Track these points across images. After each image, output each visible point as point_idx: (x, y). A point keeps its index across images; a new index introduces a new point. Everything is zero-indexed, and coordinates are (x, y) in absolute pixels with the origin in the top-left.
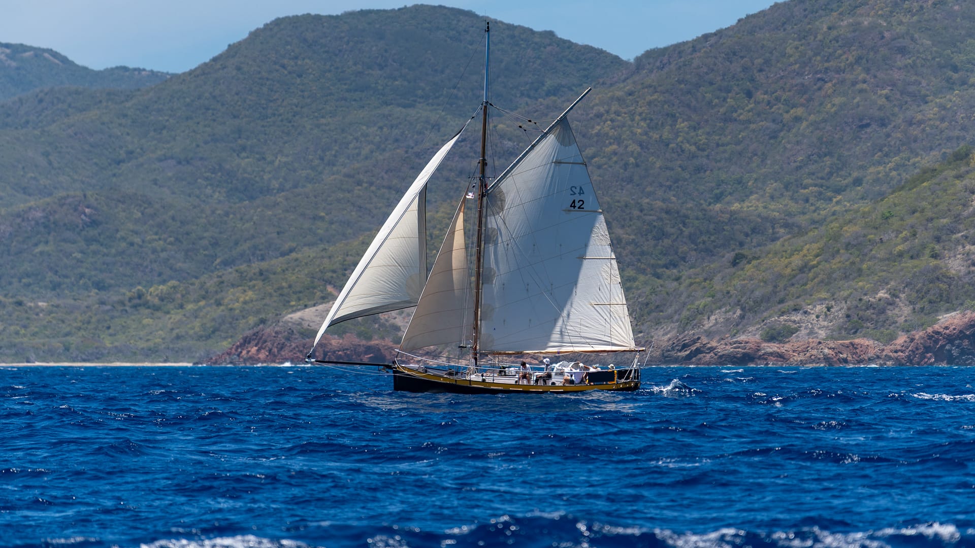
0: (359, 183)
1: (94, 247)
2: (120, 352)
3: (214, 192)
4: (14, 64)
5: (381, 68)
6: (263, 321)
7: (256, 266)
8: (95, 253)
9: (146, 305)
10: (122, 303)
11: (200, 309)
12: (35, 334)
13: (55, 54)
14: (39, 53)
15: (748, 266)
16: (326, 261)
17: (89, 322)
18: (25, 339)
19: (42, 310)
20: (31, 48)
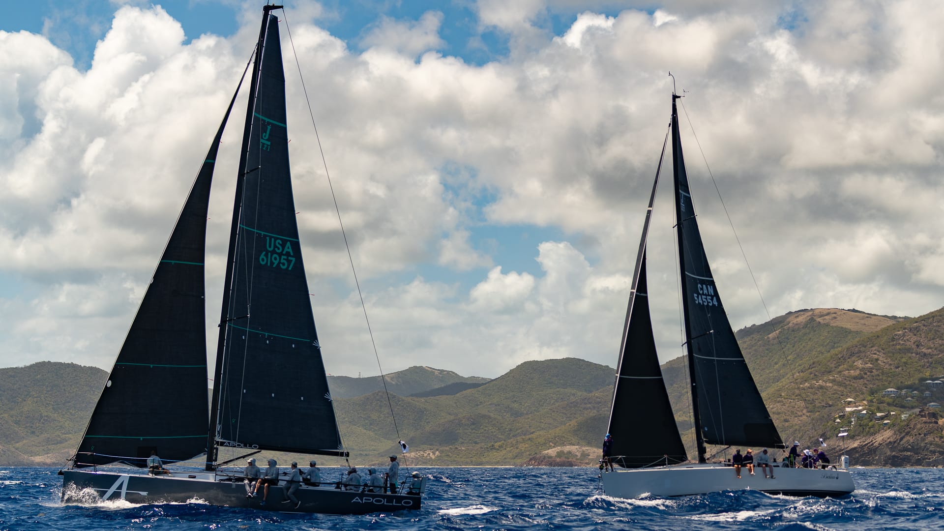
0: (554, 412)
1: (473, 431)
2: (488, 463)
3: (507, 414)
4: (441, 376)
5: (557, 377)
6: (536, 453)
7: (528, 437)
8: (474, 433)
9: (495, 449)
10: (487, 448)
11: (511, 450)
12: (461, 458)
13: (453, 373)
14: (448, 372)
15: (684, 437)
16: (549, 436)
17: (477, 454)
18: (459, 459)
19: (463, 450)
20: (446, 371)
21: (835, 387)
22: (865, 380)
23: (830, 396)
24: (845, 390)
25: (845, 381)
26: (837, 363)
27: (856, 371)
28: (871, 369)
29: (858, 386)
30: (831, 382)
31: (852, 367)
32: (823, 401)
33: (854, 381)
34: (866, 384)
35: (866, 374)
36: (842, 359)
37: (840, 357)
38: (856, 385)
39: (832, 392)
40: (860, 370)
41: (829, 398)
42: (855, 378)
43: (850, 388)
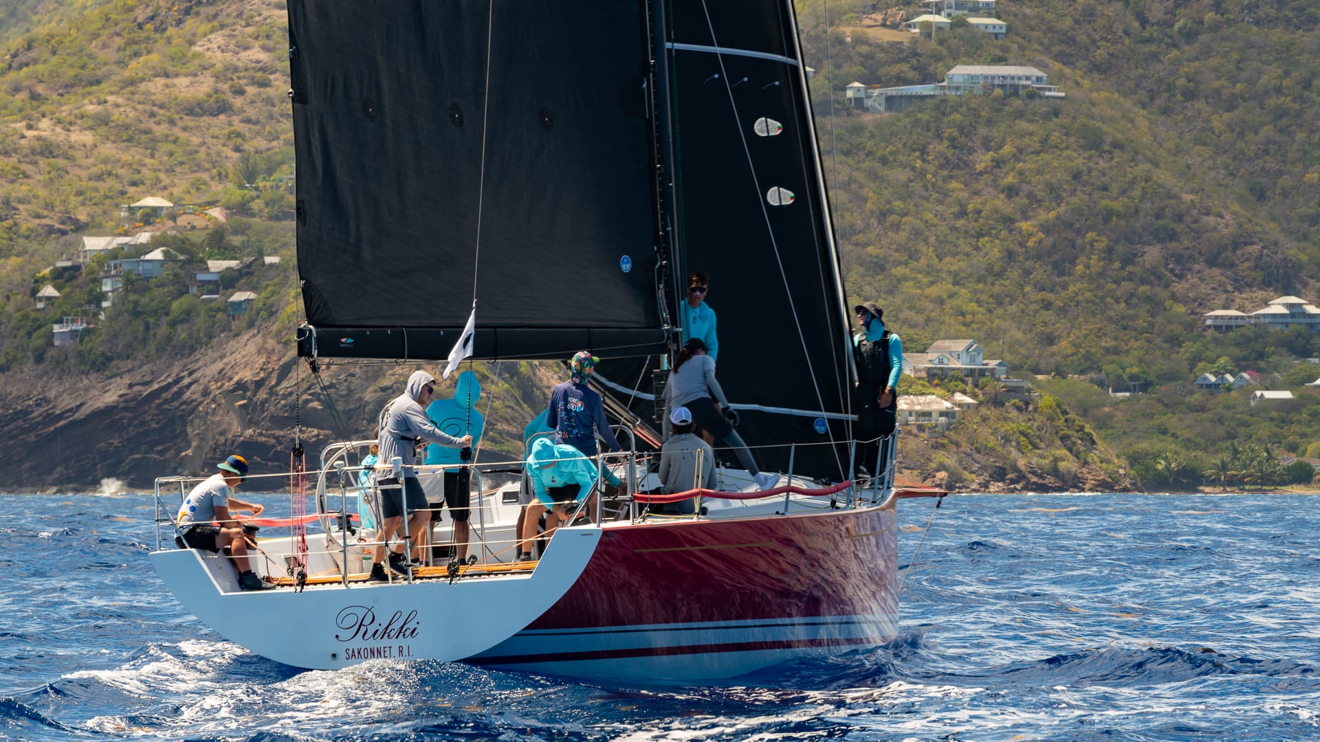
21: (107, 149)
22: (236, 120)
23: (83, 184)
24: (148, 161)
25: (150, 124)
26: (128, 44)
27: (201, 78)
28: (263, 69)
29: (203, 144)
30: (91, 128)
31: (180, 62)
32: (49, 206)
33: (189, 121)
34: (239, 135)
35: (240, 92)
36: (148, 26)
37: (140, 19)
38: (196, 140)
39: (94, 170)
40: (217, 77)
41: (80, 193)
42: (195, 109)
43: (171, 154)
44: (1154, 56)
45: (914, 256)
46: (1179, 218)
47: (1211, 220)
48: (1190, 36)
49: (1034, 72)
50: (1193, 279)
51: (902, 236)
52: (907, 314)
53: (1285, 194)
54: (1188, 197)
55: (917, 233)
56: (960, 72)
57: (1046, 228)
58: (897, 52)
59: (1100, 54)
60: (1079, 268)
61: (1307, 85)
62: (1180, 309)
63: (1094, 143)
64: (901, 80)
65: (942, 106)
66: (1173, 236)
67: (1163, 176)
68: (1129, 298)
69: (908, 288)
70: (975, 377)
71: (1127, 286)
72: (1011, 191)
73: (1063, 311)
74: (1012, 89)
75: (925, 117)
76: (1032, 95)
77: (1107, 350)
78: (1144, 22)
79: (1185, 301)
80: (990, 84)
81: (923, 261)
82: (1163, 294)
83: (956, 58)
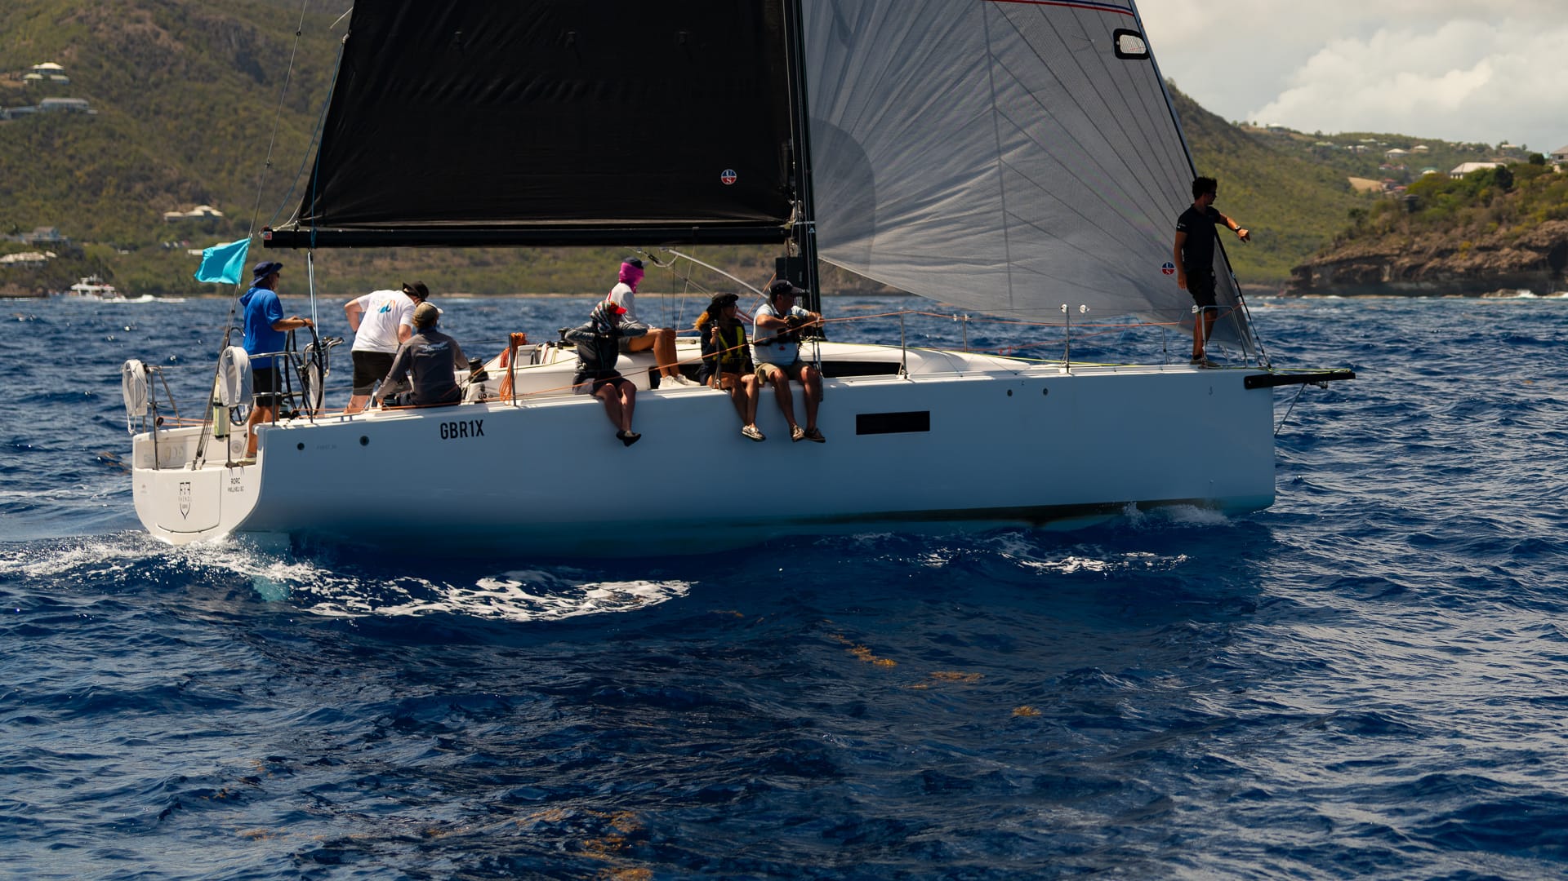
44: (140, 95)
45: (25, 187)
46: (152, 170)
47: (166, 171)
48: (157, 85)
49: (82, 101)
50: (158, 199)
51: (19, 178)
52: (21, 215)
53: (202, 159)
54: (156, 161)
55: (26, 177)
56: (47, 101)
57: (88, 175)
58: (16, 92)
59: (114, 93)
60: (104, 193)
61: (212, 108)
62: (152, 212)
63: (111, 135)
64: (19, 105)
65: (38, 117)
66: (149, 179)
67: (145, 151)
68: (129, 208)
69: (22, 202)
70: (54, 245)
71: (127, 202)
72: (71, 157)
73: (96, 214)
74: (72, 110)
75: (30, 122)
76: (82, 112)
77: (118, 232)
78: (134, 78)
79: (155, 209)
80: (61, 106)
81: (29, 190)
82: (143, 205)
83: (45, 94)
